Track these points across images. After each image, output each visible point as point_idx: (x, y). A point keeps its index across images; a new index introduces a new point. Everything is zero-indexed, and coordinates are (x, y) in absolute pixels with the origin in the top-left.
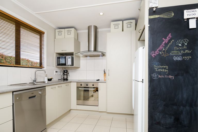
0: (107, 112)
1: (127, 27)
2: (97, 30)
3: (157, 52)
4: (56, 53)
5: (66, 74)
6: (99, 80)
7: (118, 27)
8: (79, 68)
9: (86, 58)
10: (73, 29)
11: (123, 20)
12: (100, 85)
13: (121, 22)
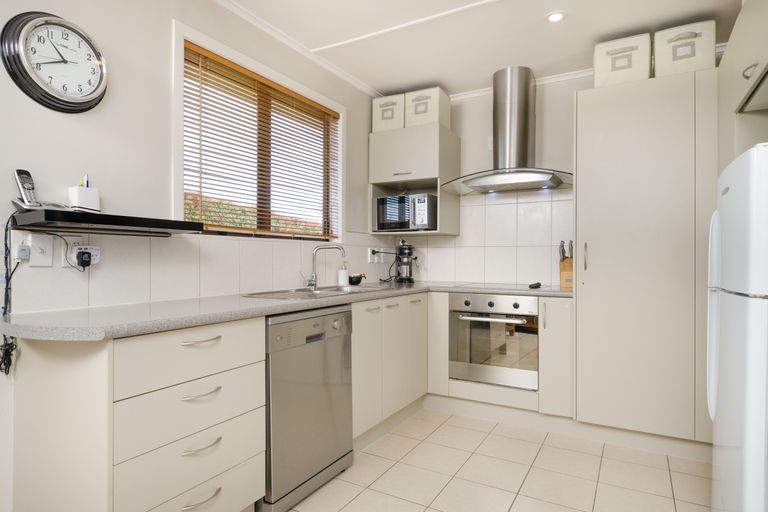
0: (579, 419)
1: (676, 58)
2: (532, 84)
4: (374, 185)
5: (405, 260)
6: (537, 286)
7: (630, 62)
8: (455, 236)
9: (483, 196)
11: (651, 31)
12: (545, 304)
13: (646, 37)
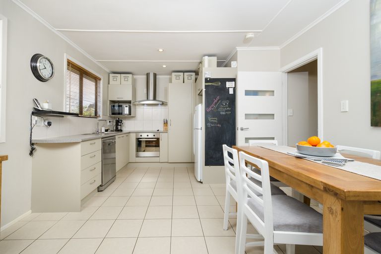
0: (169, 162)
1: (188, 79)
3: (210, 109)
4: (110, 101)
5: (119, 124)
6: (158, 130)
7: (179, 78)
8: (134, 117)
9: (143, 106)
10: (130, 76)
11: (184, 72)
12: (161, 135)
13: (182, 73)
